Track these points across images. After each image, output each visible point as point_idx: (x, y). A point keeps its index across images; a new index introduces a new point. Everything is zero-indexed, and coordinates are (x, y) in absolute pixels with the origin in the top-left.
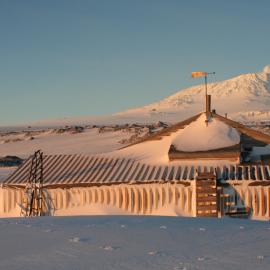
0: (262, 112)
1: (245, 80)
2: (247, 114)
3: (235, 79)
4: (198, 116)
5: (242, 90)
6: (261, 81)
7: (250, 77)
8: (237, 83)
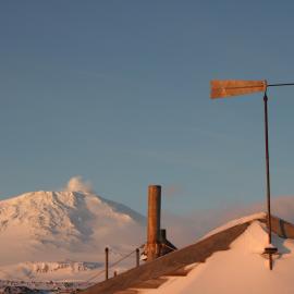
0: (63, 264)
1: (34, 203)
2: (35, 267)
3: (14, 201)
4: (239, 230)
5: (26, 221)
6: (62, 205)
7: (43, 197)
8: (17, 208)
